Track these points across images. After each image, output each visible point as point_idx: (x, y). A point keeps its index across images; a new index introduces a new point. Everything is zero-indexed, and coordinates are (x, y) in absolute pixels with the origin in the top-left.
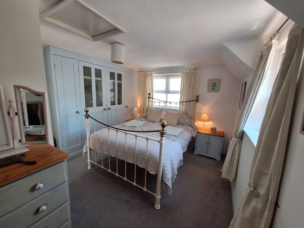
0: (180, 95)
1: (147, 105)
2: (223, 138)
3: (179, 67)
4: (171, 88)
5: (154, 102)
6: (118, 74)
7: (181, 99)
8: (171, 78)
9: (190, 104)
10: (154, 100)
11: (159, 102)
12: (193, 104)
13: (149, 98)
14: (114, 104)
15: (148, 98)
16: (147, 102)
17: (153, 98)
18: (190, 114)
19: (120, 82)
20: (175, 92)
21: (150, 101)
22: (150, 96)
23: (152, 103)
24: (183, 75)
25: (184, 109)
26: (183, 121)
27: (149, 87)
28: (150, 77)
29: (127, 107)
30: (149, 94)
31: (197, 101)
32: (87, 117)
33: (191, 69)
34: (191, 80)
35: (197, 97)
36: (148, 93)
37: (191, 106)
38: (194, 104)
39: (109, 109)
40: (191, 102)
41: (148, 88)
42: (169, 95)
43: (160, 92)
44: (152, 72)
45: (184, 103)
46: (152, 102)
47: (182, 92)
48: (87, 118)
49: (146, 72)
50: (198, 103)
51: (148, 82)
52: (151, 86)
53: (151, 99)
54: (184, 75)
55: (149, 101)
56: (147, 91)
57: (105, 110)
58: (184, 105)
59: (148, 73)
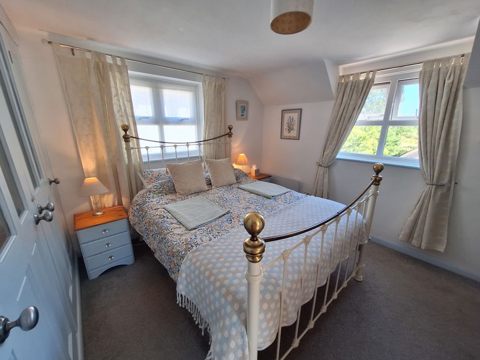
5: (147, 148)
10: (142, 144)
12: (224, 141)
13: (127, 139)
15: (122, 139)
16: (125, 151)
17: (139, 137)
20: (180, 121)
22: (128, 133)
23: (139, 152)
24: (206, 87)
27: (120, 106)
31: (230, 135)
33: (217, 77)
35: (230, 129)
36: (120, 124)
38: (226, 141)
41: (116, 108)
43: (142, 120)
44: (123, 62)
46: (139, 148)
49: (100, 55)
50: (232, 138)
51: (117, 90)
53: (133, 143)
55: (128, 149)
59: (109, 60)
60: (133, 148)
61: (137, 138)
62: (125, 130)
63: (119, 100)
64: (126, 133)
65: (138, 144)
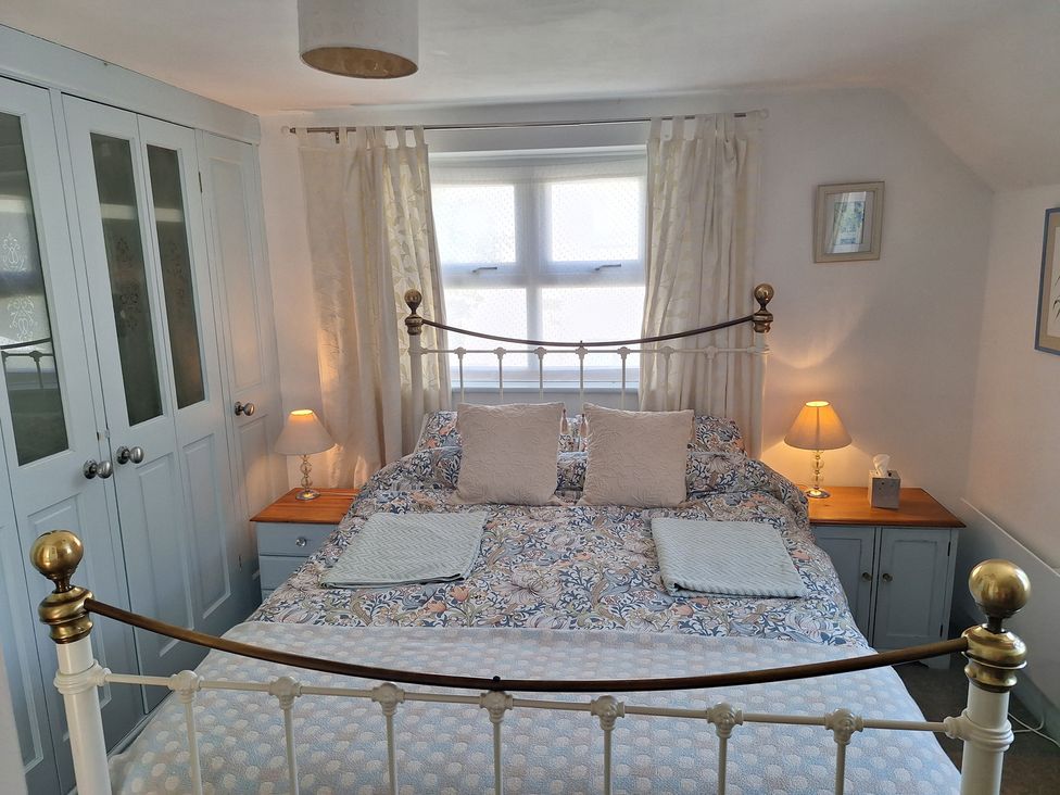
0: (642, 289)
1: (405, 378)
2: (956, 533)
3: (619, 101)
4: (562, 249)
5: (460, 352)
6: (153, 151)
7: (652, 315)
8: (556, 179)
9: (713, 343)
10: (453, 341)
11: (500, 352)
12: (732, 344)
13: (413, 326)
14: (156, 410)
15: (402, 327)
16: (405, 360)
17: (448, 323)
18: (719, 409)
19: (170, 215)
21: (423, 345)
22: (420, 311)
23: (443, 363)
24: (658, 161)
25: (673, 380)
26: (714, 466)
27: (405, 245)
28: (404, 170)
29: (239, 410)
30: (414, 301)
31: (761, 322)
32: (71, 620)
33: (708, 118)
34: (718, 193)
36: (401, 289)
37: (721, 358)
38: (738, 345)
39: (123, 459)
40: (720, 334)
41: (395, 251)
42: (547, 294)
43: (481, 275)
44: (419, 138)
45: (674, 343)
46: (442, 351)
47: (657, 268)
48: (74, 638)
49: (372, 133)
51: (399, 208)
52: (421, 236)
53: (427, 337)
54: (666, 156)
55: (416, 353)
56: (395, 274)
57: (90, 474)
58: (673, 357)
59: (392, 141)
60: (425, 351)
61: (441, 326)
62: (413, 305)
63: (402, 232)
64: (414, 312)
65: (441, 341)
